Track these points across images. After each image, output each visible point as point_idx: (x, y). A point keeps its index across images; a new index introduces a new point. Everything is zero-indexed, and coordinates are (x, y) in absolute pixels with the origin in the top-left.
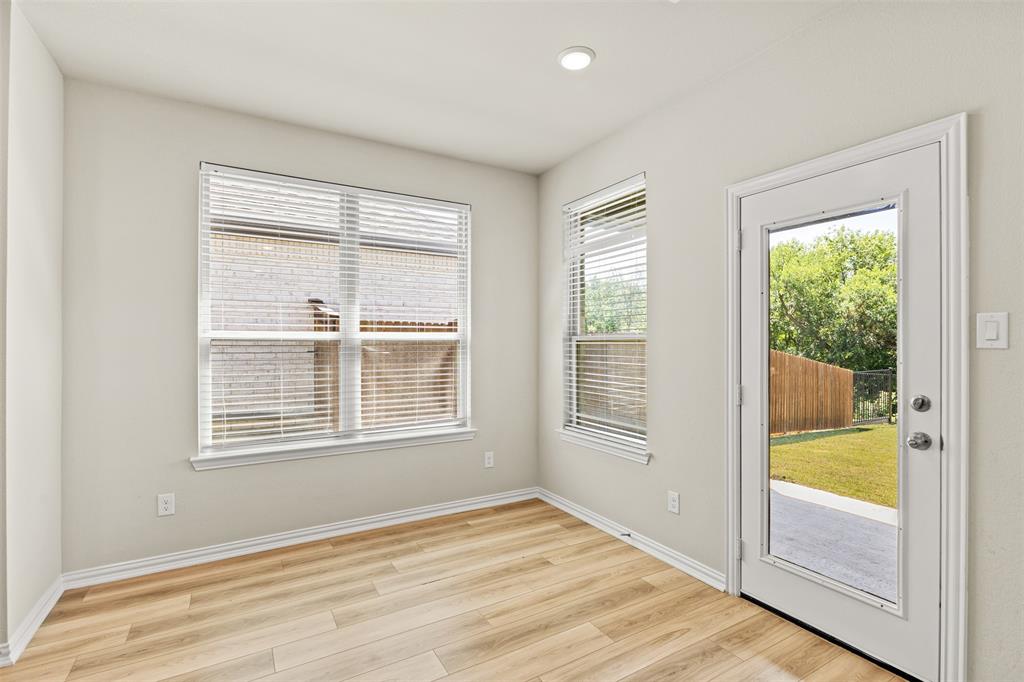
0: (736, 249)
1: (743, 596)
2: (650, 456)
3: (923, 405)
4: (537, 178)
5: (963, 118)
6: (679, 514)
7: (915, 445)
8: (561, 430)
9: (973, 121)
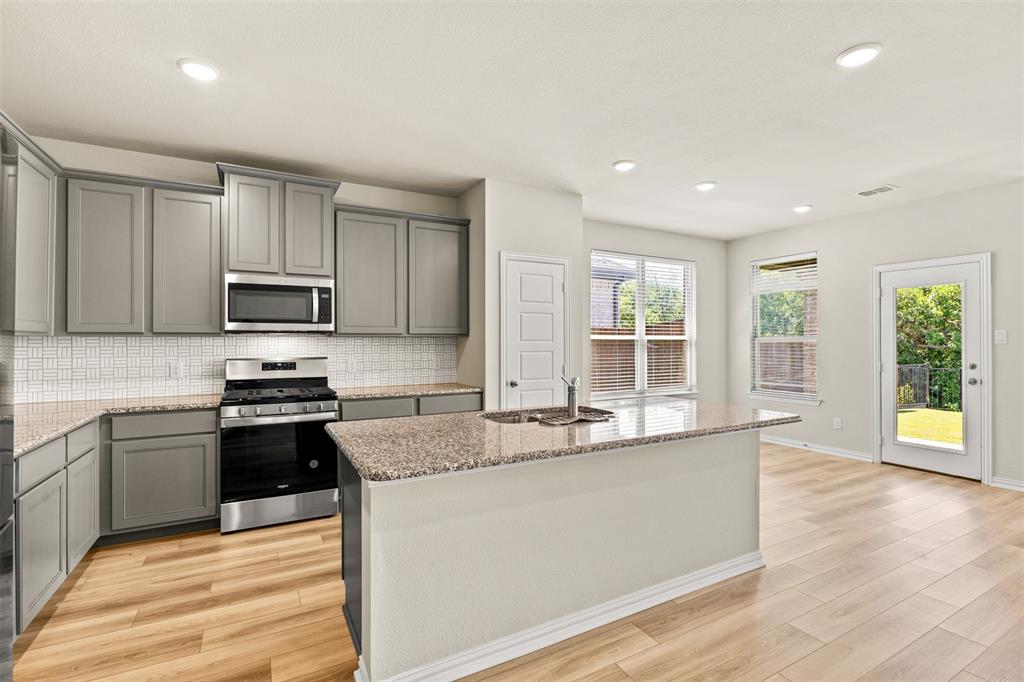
0: (878, 297)
1: (883, 463)
2: (822, 401)
3: (973, 367)
4: (728, 244)
5: (989, 254)
6: (842, 429)
7: (970, 383)
8: (749, 392)
9: (993, 255)
